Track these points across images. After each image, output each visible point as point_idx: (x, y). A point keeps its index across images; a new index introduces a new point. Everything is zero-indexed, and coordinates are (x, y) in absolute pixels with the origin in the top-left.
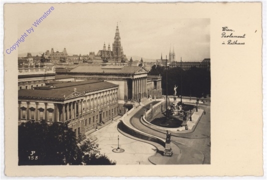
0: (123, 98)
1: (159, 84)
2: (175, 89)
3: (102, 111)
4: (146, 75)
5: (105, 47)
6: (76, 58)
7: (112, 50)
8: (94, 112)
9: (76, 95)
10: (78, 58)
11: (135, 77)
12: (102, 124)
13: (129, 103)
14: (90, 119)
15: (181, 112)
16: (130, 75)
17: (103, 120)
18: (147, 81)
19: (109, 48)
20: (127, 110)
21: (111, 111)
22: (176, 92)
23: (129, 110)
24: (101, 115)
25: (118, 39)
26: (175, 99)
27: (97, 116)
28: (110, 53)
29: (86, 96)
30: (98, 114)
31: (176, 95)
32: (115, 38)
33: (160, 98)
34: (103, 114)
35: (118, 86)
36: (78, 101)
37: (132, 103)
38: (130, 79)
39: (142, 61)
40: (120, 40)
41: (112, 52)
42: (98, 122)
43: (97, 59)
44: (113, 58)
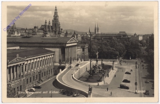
0: (58, 62)
1: (86, 50)
2: (97, 54)
3: (40, 72)
4: (76, 44)
5: (46, 23)
6: (23, 31)
7: (52, 25)
8: (34, 72)
9: (18, 60)
10: (25, 31)
11: (67, 45)
12: (41, 82)
13: (63, 65)
14: (31, 78)
15: (101, 70)
16: (63, 43)
17: (42, 78)
18: (76, 48)
19: (49, 23)
20: (61, 70)
21: (48, 71)
22: (98, 56)
23: (62, 70)
24: (40, 74)
25: (56, 17)
26: (97, 61)
27: (37, 75)
28: (50, 27)
29: (27, 61)
30: (38, 74)
31: (98, 58)
32: (54, 16)
33: (87, 61)
34: (41, 74)
35: (54, 52)
36: (21, 64)
37: (65, 65)
38: (64, 47)
39: (75, 33)
40: (57, 18)
41: (52, 27)
42: (38, 80)
43: (40, 32)
44: (52, 31)
